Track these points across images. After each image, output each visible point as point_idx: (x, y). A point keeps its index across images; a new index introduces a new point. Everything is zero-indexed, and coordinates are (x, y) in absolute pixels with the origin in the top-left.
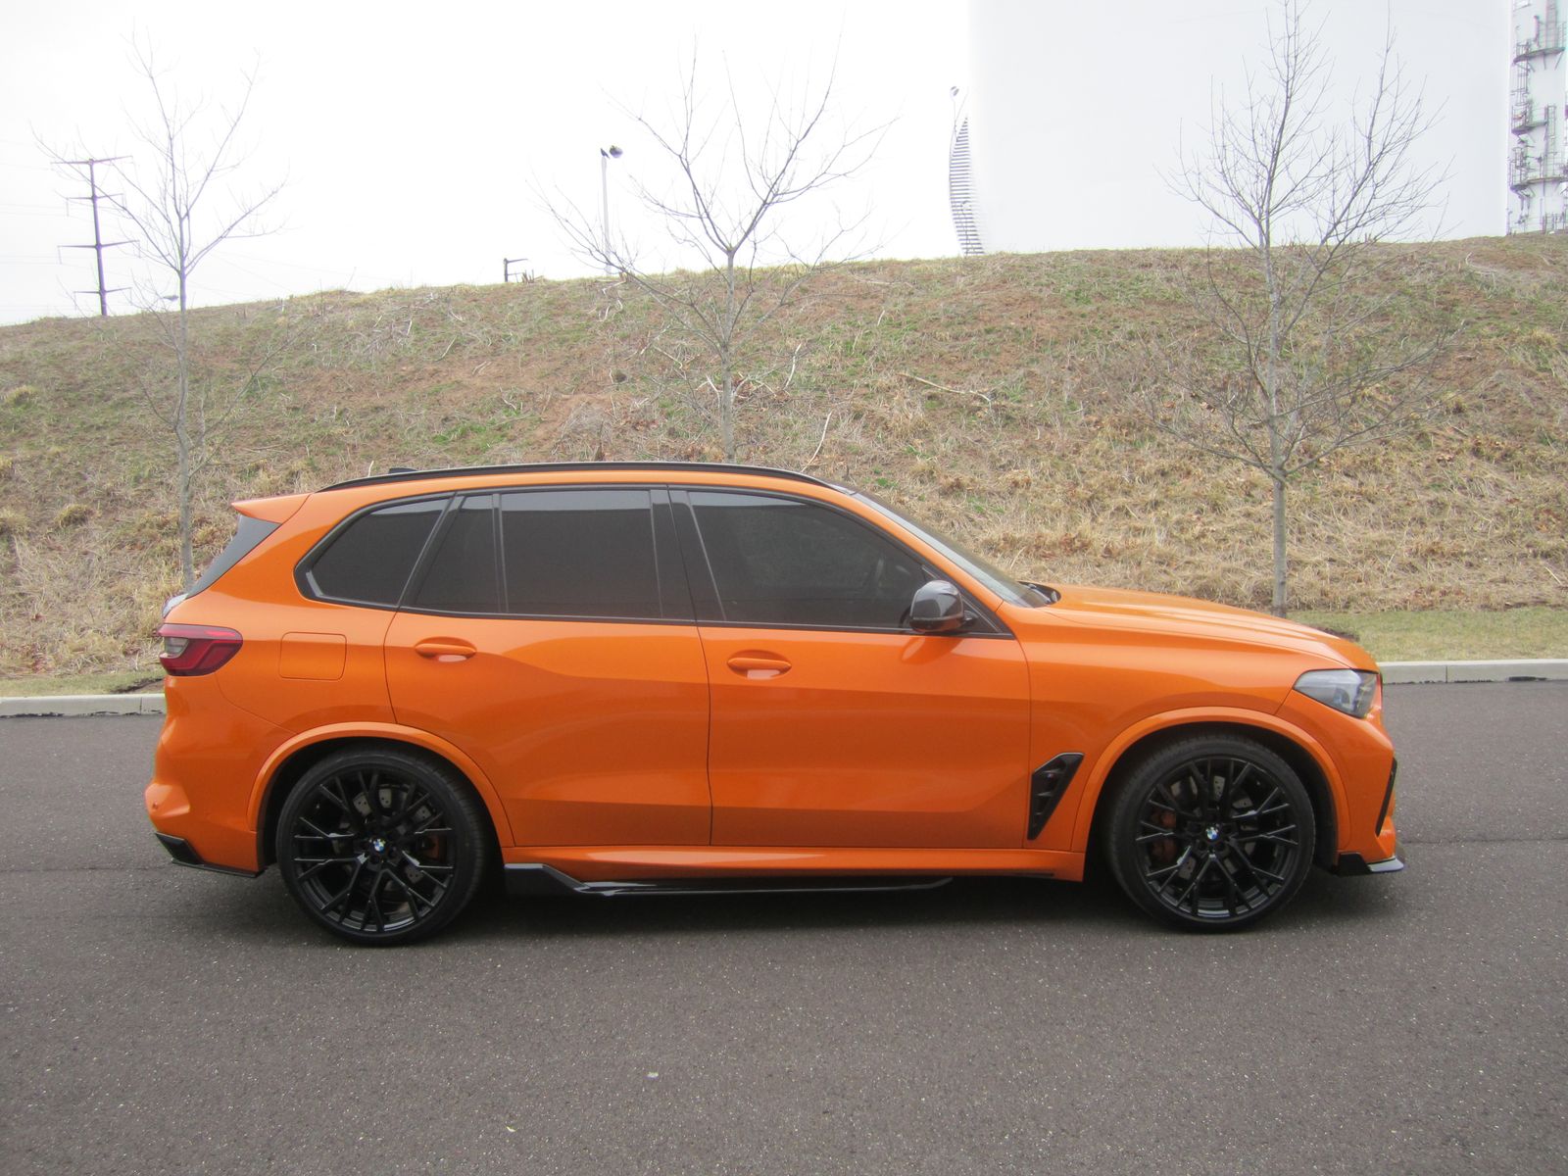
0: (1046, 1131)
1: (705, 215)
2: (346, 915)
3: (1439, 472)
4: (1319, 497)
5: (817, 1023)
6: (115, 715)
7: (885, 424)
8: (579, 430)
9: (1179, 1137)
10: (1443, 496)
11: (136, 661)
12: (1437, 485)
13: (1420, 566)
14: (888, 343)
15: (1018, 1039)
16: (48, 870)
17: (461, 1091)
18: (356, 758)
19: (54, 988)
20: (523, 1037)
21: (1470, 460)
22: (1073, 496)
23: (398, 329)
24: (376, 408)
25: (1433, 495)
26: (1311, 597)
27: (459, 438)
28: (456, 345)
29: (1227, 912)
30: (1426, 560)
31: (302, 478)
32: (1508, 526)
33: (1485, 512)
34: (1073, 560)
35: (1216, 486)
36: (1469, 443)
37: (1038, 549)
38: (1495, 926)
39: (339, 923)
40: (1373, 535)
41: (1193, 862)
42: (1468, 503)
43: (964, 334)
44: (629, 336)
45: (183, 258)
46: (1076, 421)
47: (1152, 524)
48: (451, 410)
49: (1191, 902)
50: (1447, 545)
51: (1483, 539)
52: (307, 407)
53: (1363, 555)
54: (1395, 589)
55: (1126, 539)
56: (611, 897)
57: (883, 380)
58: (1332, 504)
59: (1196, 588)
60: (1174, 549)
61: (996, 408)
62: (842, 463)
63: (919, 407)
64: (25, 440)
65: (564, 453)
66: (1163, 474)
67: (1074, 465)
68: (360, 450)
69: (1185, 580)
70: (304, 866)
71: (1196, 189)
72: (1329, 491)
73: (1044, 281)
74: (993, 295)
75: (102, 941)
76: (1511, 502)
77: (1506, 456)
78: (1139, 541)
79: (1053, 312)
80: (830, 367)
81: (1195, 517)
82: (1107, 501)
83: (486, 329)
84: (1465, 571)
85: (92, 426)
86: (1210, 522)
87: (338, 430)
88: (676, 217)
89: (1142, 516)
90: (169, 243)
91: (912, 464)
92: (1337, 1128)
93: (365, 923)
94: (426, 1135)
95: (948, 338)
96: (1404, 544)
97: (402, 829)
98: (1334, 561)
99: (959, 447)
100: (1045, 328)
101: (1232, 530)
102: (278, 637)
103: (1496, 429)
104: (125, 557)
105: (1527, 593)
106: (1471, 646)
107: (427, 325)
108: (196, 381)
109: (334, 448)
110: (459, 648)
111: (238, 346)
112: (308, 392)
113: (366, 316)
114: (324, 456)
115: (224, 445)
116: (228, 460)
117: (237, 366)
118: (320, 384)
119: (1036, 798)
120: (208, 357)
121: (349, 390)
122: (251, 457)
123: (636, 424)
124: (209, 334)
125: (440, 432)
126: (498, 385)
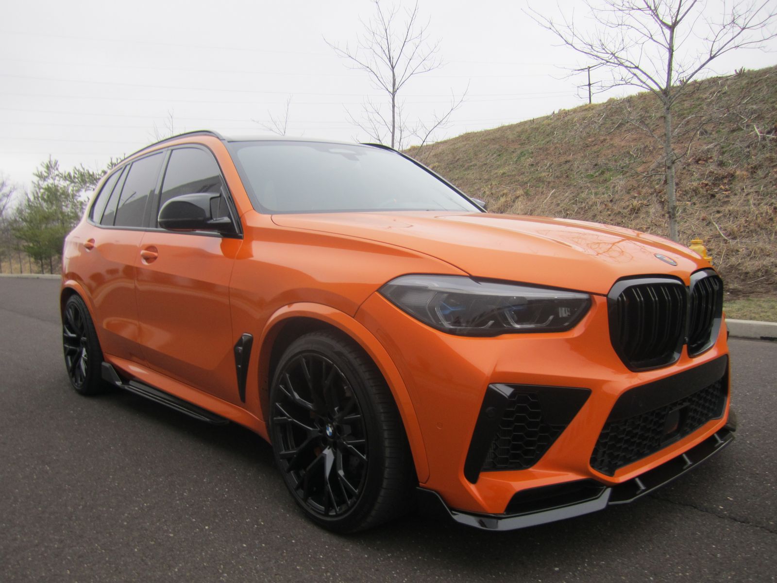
23: (596, 119)
24: (566, 162)
27: (600, 175)
28: (621, 124)
29: (324, 509)
48: (601, 161)
49: (304, 489)
52: (538, 164)
68: (551, 184)
87: (545, 174)
93: (76, 380)
107: (611, 116)
108: (499, 155)
109: (541, 184)
110: (92, 244)
111: (524, 137)
112: (541, 156)
113: (585, 115)
114: (534, 188)
115: (496, 185)
116: (493, 191)
117: (519, 146)
118: (548, 152)
119: (237, 368)
120: (509, 143)
121: (560, 153)
122: (503, 190)
123: (699, 160)
124: (515, 132)
125: (591, 172)
126: (632, 144)
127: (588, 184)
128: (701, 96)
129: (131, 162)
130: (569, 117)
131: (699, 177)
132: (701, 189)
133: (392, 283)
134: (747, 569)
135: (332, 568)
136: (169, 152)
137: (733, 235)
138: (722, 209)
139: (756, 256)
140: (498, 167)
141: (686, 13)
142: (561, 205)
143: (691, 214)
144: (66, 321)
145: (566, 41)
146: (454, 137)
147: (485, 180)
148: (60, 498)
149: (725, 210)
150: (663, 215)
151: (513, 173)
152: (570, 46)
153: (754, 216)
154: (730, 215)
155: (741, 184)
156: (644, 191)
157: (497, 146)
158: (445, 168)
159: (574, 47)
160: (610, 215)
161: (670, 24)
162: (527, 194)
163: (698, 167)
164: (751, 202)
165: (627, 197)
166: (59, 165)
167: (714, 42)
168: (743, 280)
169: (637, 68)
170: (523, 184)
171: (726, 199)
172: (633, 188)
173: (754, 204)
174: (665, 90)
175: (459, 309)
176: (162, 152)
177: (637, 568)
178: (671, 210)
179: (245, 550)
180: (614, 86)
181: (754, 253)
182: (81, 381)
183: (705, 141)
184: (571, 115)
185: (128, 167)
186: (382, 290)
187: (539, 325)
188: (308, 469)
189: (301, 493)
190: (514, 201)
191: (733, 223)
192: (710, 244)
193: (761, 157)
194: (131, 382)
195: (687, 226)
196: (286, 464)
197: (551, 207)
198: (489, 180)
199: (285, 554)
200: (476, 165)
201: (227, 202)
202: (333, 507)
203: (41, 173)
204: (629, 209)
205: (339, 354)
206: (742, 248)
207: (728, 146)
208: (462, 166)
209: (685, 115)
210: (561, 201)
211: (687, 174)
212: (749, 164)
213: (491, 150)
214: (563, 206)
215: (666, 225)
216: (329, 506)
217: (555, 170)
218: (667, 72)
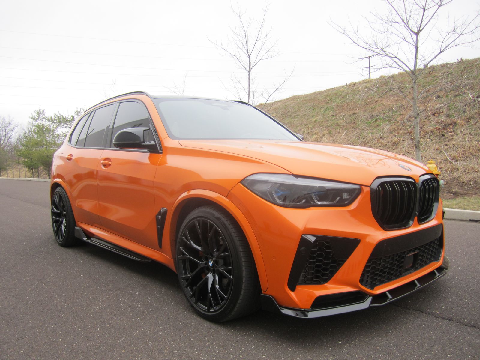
24: (354, 114)
27: (374, 122)
48: (375, 113)
68: (345, 127)
87: (341, 121)
93: (59, 238)
108: (313, 109)
109: (338, 127)
110: (71, 157)
111: (328, 98)
112: (339, 110)
113: (366, 85)
114: (335, 129)
115: (311, 127)
116: (310, 131)
117: (326, 104)
118: (343, 108)
119: (158, 229)
120: (319, 102)
121: (350, 109)
122: (316, 131)
123: (435, 113)
124: (323, 96)
125: (369, 120)
126: (394, 103)
127: (367, 127)
128: (436, 74)
129: (95, 109)
130: (356, 87)
131: (435, 124)
132: (436, 131)
133: (248, 178)
134: (450, 344)
135: (212, 340)
136: (119, 104)
137: (455, 159)
138: (448, 143)
139: (469, 172)
140: (313, 116)
141: (426, 25)
142: (351, 140)
143: (430, 146)
144: (53, 203)
145: (353, 41)
146: (286, 98)
147: (304, 124)
148: (53, 302)
149: (450, 144)
150: (413, 147)
151: (322, 120)
152: (356, 44)
153: (468, 148)
154: (454, 147)
155: (460, 128)
156: (401, 132)
157: (312, 104)
158: (280, 117)
159: (358, 45)
160: (380, 146)
161: (416, 31)
162: (330, 133)
163: (434, 118)
164: (467, 139)
165: (391, 136)
166: (45, 112)
167: (443, 42)
168: (461, 187)
169: (396, 57)
170: (328, 127)
171: (451, 137)
172: (395, 130)
173: (469, 141)
174: (413, 71)
175: (286, 193)
176: (114, 104)
177: (386, 343)
178: (417, 143)
179: (161, 330)
180: (382, 68)
181: (468, 170)
182: (62, 238)
183: (439, 102)
184: (357, 85)
185: (93, 112)
186: (243, 182)
187: (331, 203)
188: (198, 285)
189: (194, 299)
190: (322, 137)
191: (455, 152)
192: (441, 165)
193: (473, 112)
194: (92, 239)
195: (427, 154)
196: (185, 283)
197: (345, 141)
198: (307, 124)
199: (184, 333)
200: (299, 115)
201: (153, 132)
202: (212, 307)
203: (34, 117)
204: (392, 143)
205: (218, 218)
206: (460, 167)
207: (453, 105)
208: (291, 116)
209: (427, 86)
210: (351, 137)
211: (428, 122)
212: (465, 116)
213: (308, 106)
214: (351, 141)
215: (414, 153)
216: (210, 306)
217: (347, 119)
218: (414, 60)
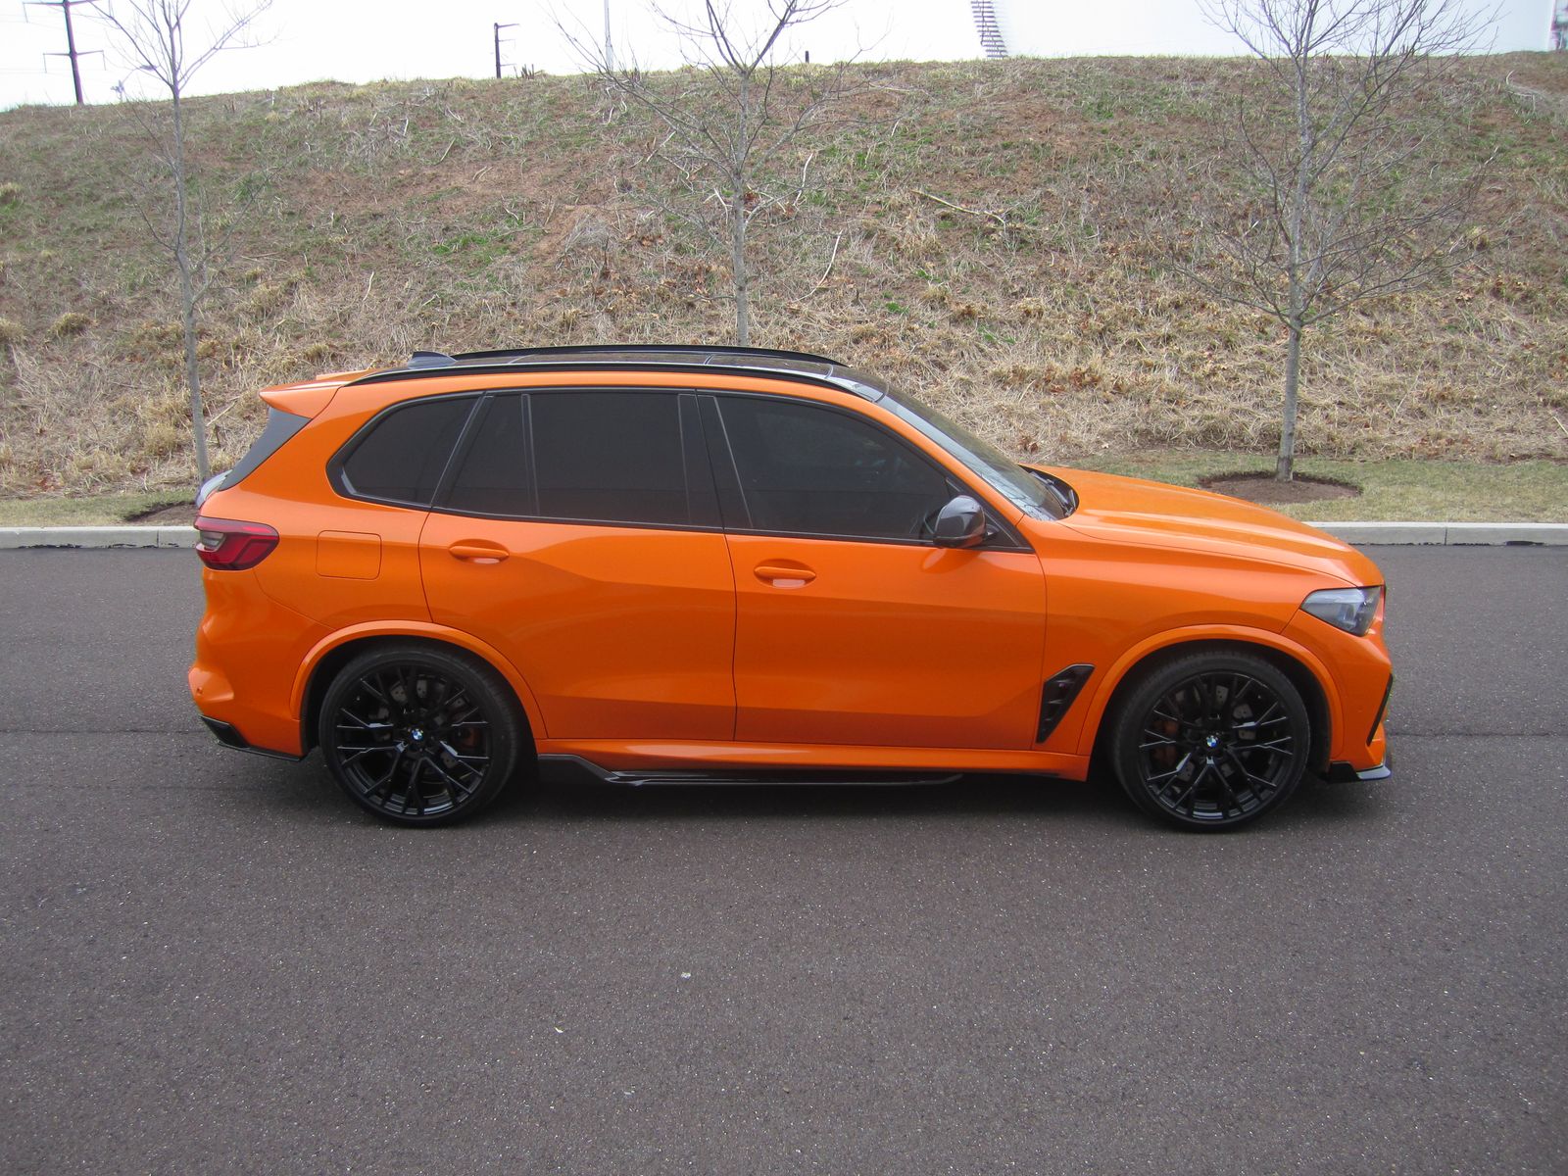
0: (1046, 1042)
1: (718, 34)
2: (387, 798)
3: (1458, 312)
4: (1333, 336)
5: (836, 923)
6: (132, 548)
7: (897, 245)
8: (583, 244)
9: (1167, 1054)
10: (1460, 339)
11: (145, 481)
12: (1454, 327)
13: (1428, 411)
14: (902, 157)
15: (1022, 944)
16: (91, 731)
17: (510, 989)
18: (394, 654)
19: (116, 869)
20: (563, 932)
21: (1488, 300)
22: (1085, 327)
23: (394, 128)
25: (1448, 337)
26: (1318, 442)
28: (454, 148)
29: (1220, 814)
30: (1435, 406)
31: (301, 290)
32: (1521, 373)
33: (1499, 356)
34: (1082, 395)
35: (1229, 321)
36: (1490, 282)
37: (1048, 383)
38: (1472, 832)
39: (382, 806)
40: (1385, 378)
41: (1192, 766)
42: (1483, 346)
43: (980, 149)
44: (633, 142)
45: (175, 71)
46: (1091, 246)
47: (1164, 360)
49: (1188, 804)
50: (1459, 390)
51: (1494, 385)
52: (303, 211)
53: (1372, 399)
54: (1401, 435)
55: (1136, 375)
56: (639, 786)
57: (896, 197)
58: (1345, 344)
59: (1203, 428)
60: (1184, 387)
61: (1010, 231)
62: (852, 286)
63: (932, 227)
64: (15, 243)
65: (569, 268)
66: (1177, 306)
67: (1087, 294)
68: (360, 260)
69: (1193, 420)
70: (348, 754)
71: (1233, 18)
72: (1344, 330)
73: (1065, 91)
74: (1012, 106)
75: (154, 815)
76: (1527, 347)
77: (1525, 298)
78: (1149, 378)
79: (1074, 126)
80: (841, 181)
81: (1207, 353)
82: (1119, 334)
83: (485, 131)
84: (1474, 418)
85: (83, 228)
86: (1222, 359)
87: (337, 238)
88: (689, 36)
89: (1154, 350)
90: (160, 56)
91: (923, 289)
92: (1311, 1048)
93: (407, 806)
94: (481, 1034)
95: (964, 153)
96: (1417, 386)
97: (439, 720)
98: (1344, 404)
99: (972, 272)
100: (1063, 144)
101: (1243, 369)
102: (314, 533)
103: (1519, 268)
104: (126, 370)
105: (1532, 443)
106: (1472, 504)
107: (424, 125)
109: (334, 258)
112: (303, 196)
114: (323, 265)
117: (231, 164)
118: (315, 187)
121: (346, 194)
122: (248, 266)
123: (642, 238)
125: (440, 243)
126: (500, 193)
127: (445, 266)
165: (541, 299)
170: (291, 256)
172: (546, 282)
183: (635, 204)
186: (1303, 607)
196: (1155, 789)
200: (132, 199)
204: (556, 322)
210: (403, 297)
217: (357, 231)
